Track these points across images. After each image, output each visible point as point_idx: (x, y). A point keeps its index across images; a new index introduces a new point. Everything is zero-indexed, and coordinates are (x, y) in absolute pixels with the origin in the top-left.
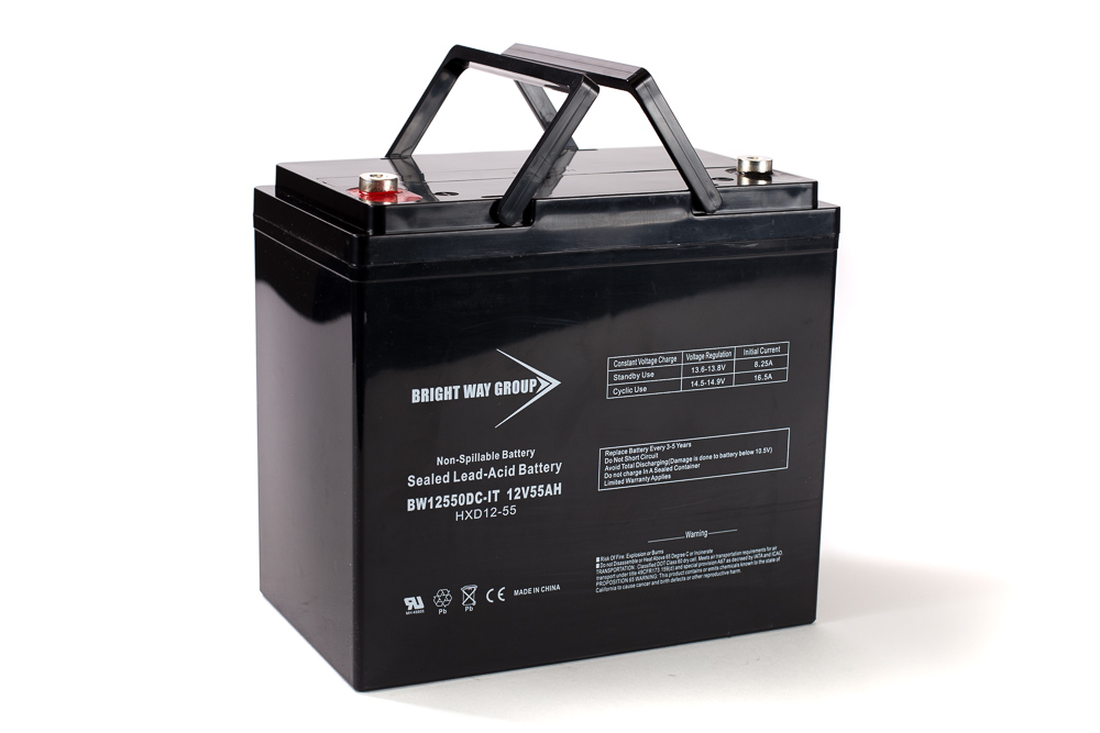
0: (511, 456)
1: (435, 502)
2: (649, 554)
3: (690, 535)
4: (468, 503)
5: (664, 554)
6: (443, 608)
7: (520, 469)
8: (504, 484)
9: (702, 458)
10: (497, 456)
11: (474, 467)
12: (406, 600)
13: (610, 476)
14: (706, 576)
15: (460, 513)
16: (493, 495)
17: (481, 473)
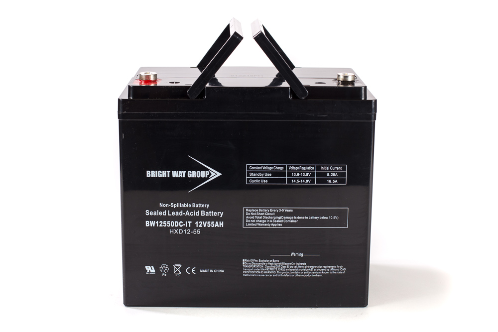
0: (197, 206)
1: (159, 224)
2: (271, 261)
3: (292, 254)
4: (176, 226)
5: (280, 262)
6: (164, 273)
7: (202, 213)
8: (194, 219)
9: (299, 218)
10: (190, 206)
11: (178, 209)
12: (146, 267)
13: (249, 221)
14: (303, 275)
15: (172, 230)
16: (188, 224)
17: (182, 213)
